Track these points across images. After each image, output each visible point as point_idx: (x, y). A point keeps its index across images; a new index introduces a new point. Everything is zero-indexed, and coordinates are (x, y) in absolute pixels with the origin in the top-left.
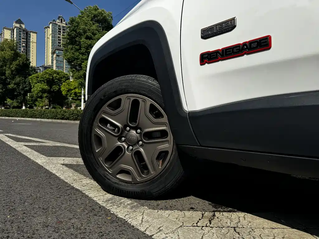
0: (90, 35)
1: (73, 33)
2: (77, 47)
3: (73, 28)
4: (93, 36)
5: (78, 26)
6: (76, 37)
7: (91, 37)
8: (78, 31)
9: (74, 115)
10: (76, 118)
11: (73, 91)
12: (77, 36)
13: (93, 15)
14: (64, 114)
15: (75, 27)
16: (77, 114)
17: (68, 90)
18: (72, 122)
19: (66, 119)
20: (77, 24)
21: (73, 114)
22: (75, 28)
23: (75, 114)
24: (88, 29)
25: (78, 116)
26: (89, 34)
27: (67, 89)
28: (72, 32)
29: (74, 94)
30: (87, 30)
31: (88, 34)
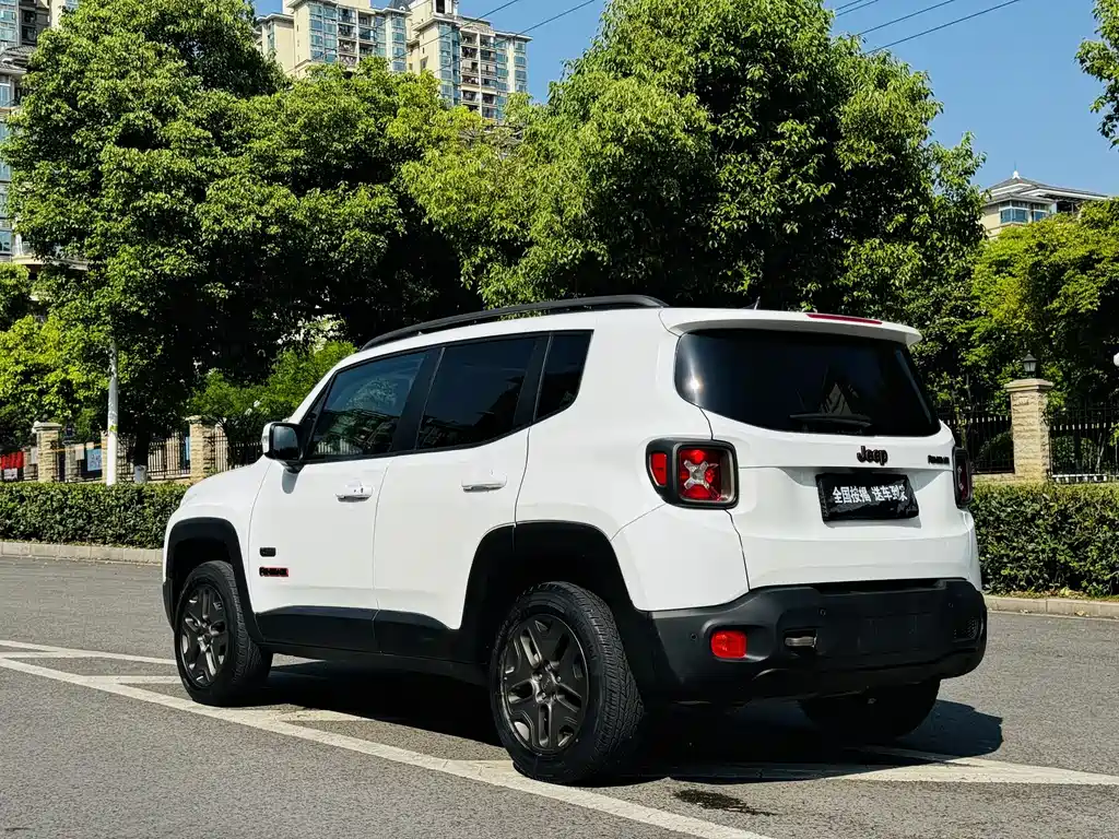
0: (143, 118)
1: (58, 110)
2: (83, 176)
3: (59, 85)
4: (159, 124)
5: (82, 72)
6: (72, 130)
7: (149, 132)
8: (83, 98)
9: (70, 516)
10: (81, 528)
11: (51, 378)
12: (80, 123)
13: (154, 14)
14: (13, 510)
15: (68, 78)
16: (82, 510)
17: (22, 373)
18: (60, 550)
19: (27, 537)
20: (76, 67)
21: (61, 509)
22: (67, 83)
23: (71, 508)
24: (133, 91)
25: (89, 519)
26: (138, 116)
27: (21, 368)
28: (51, 103)
29: (58, 393)
30: (131, 97)
31: (132, 116)
